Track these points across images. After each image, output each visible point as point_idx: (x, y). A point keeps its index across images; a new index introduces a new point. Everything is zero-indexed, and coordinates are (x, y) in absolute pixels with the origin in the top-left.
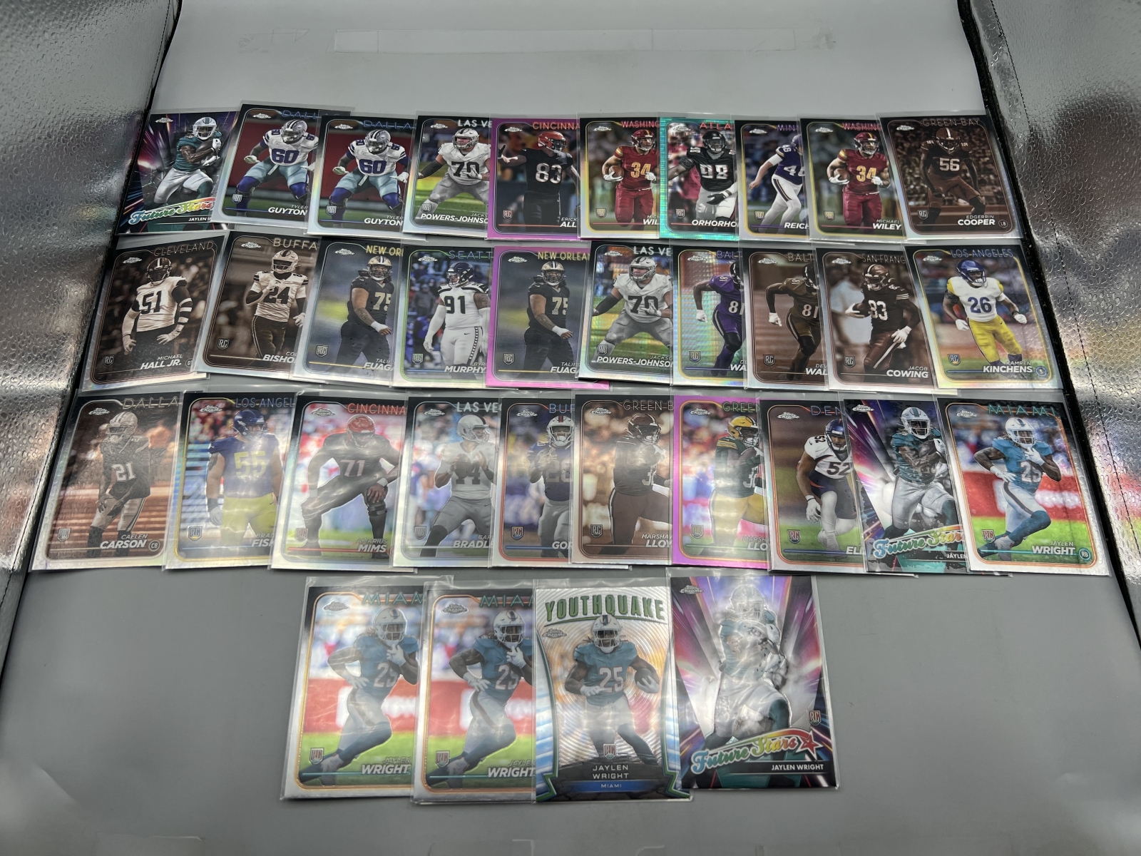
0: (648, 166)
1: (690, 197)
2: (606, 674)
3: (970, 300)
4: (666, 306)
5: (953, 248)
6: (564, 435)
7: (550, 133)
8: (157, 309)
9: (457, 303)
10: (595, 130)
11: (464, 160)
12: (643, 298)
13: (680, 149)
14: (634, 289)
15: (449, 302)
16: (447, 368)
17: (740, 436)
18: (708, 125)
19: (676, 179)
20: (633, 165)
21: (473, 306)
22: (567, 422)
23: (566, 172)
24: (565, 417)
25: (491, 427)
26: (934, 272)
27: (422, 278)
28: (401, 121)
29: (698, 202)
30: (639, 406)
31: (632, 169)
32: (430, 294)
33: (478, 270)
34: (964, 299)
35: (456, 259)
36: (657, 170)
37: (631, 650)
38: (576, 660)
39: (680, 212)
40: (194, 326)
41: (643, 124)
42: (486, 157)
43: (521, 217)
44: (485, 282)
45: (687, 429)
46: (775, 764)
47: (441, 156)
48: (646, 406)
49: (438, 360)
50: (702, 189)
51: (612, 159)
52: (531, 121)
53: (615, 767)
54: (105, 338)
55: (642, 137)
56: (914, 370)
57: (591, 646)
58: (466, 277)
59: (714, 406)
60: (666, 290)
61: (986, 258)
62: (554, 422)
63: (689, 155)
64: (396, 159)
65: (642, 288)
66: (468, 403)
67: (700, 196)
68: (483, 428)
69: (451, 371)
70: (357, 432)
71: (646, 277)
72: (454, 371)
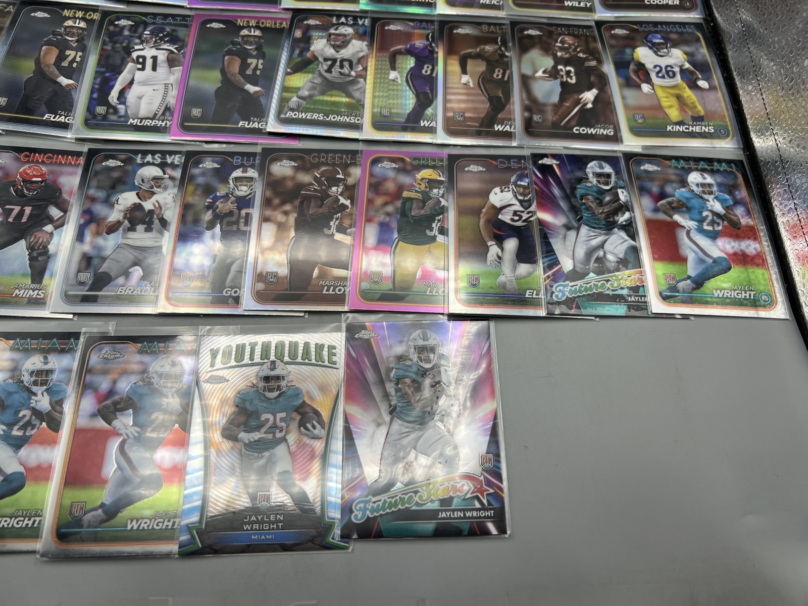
2: (267, 420)
3: (655, 67)
4: (360, 68)
5: (641, 23)
6: (246, 186)
9: (149, 62)
12: (338, 60)
14: (330, 52)
15: (141, 62)
16: (131, 120)
17: (426, 187)
21: (166, 65)
22: (252, 173)
24: (249, 169)
25: (172, 178)
26: (622, 43)
27: (116, 38)
30: (327, 159)
32: (122, 52)
33: (174, 34)
34: (649, 66)
35: (154, 23)
37: (298, 395)
38: (237, 406)
44: (181, 44)
45: (374, 180)
46: (442, 511)
48: (334, 159)
49: (122, 112)
53: (268, 517)
56: (600, 128)
57: (255, 391)
58: (161, 39)
59: (403, 160)
60: (361, 54)
61: (671, 32)
62: (237, 173)
65: (337, 52)
66: (150, 155)
68: (163, 179)
69: (135, 124)
70: (28, 179)
71: (343, 42)
72: (138, 124)
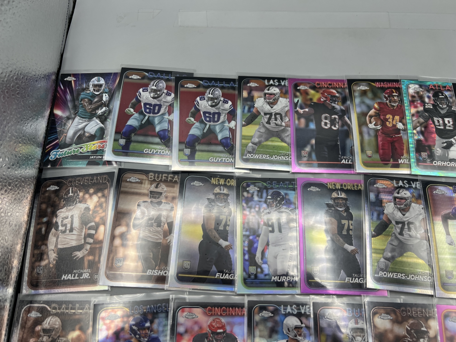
0: (397, 118)
1: (430, 143)
4: (423, 231)
6: (360, 336)
7: (328, 90)
8: (71, 230)
9: (276, 225)
10: (358, 88)
11: (272, 111)
12: (406, 223)
13: (419, 105)
14: (399, 215)
15: (270, 224)
16: (273, 278)
18: (435, 86)
19: (418, 129)
20: (388, 117)
21: (287, 226)
22: (361, 324)
23: (342, 121)
24: (359, 320)
27: (251, 204)
28: (228, 81)
29: (436, 147)
30: (412, 313)
31: (387, 120)
33: (287, 197)
35: (272, 188)
36: (404, 121)
39: (424, 155)
40: (98, 246)
41: (390, 85)
42: (287, 109)
43: (314, 156)
47: (257, 108)
48: (417, 313)
49: (266, 271)
50: (437, 138)
51: (372, 112)
52: (314, 81)
54: (36, 252)
55: (391, 95)
58: (280, 202)
60: (421, 217)
62: (352, 324)
63: (426, 110)
64: (226, 110)
65: (404, 215)
66: (289, 306)
67: (437, 142)
68: (302, 328)
69: (276, 281)
70: (214, 331)
71: (405, 205)
72: (278, 281)
